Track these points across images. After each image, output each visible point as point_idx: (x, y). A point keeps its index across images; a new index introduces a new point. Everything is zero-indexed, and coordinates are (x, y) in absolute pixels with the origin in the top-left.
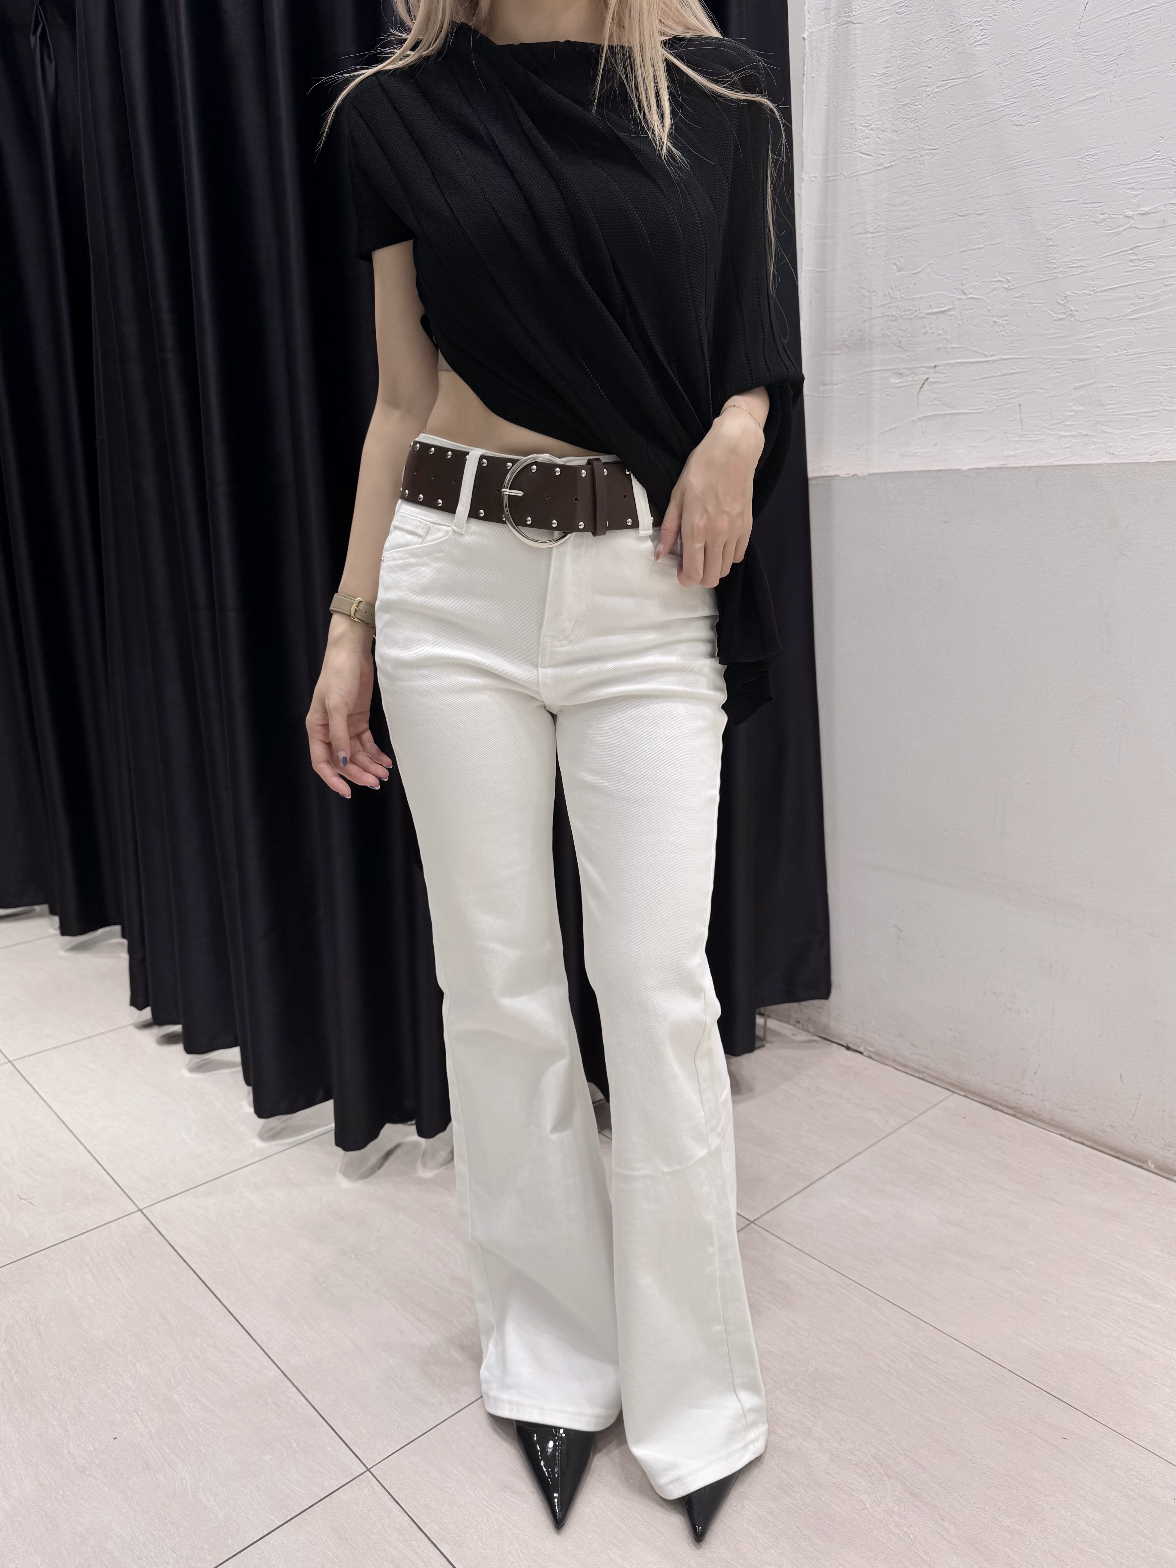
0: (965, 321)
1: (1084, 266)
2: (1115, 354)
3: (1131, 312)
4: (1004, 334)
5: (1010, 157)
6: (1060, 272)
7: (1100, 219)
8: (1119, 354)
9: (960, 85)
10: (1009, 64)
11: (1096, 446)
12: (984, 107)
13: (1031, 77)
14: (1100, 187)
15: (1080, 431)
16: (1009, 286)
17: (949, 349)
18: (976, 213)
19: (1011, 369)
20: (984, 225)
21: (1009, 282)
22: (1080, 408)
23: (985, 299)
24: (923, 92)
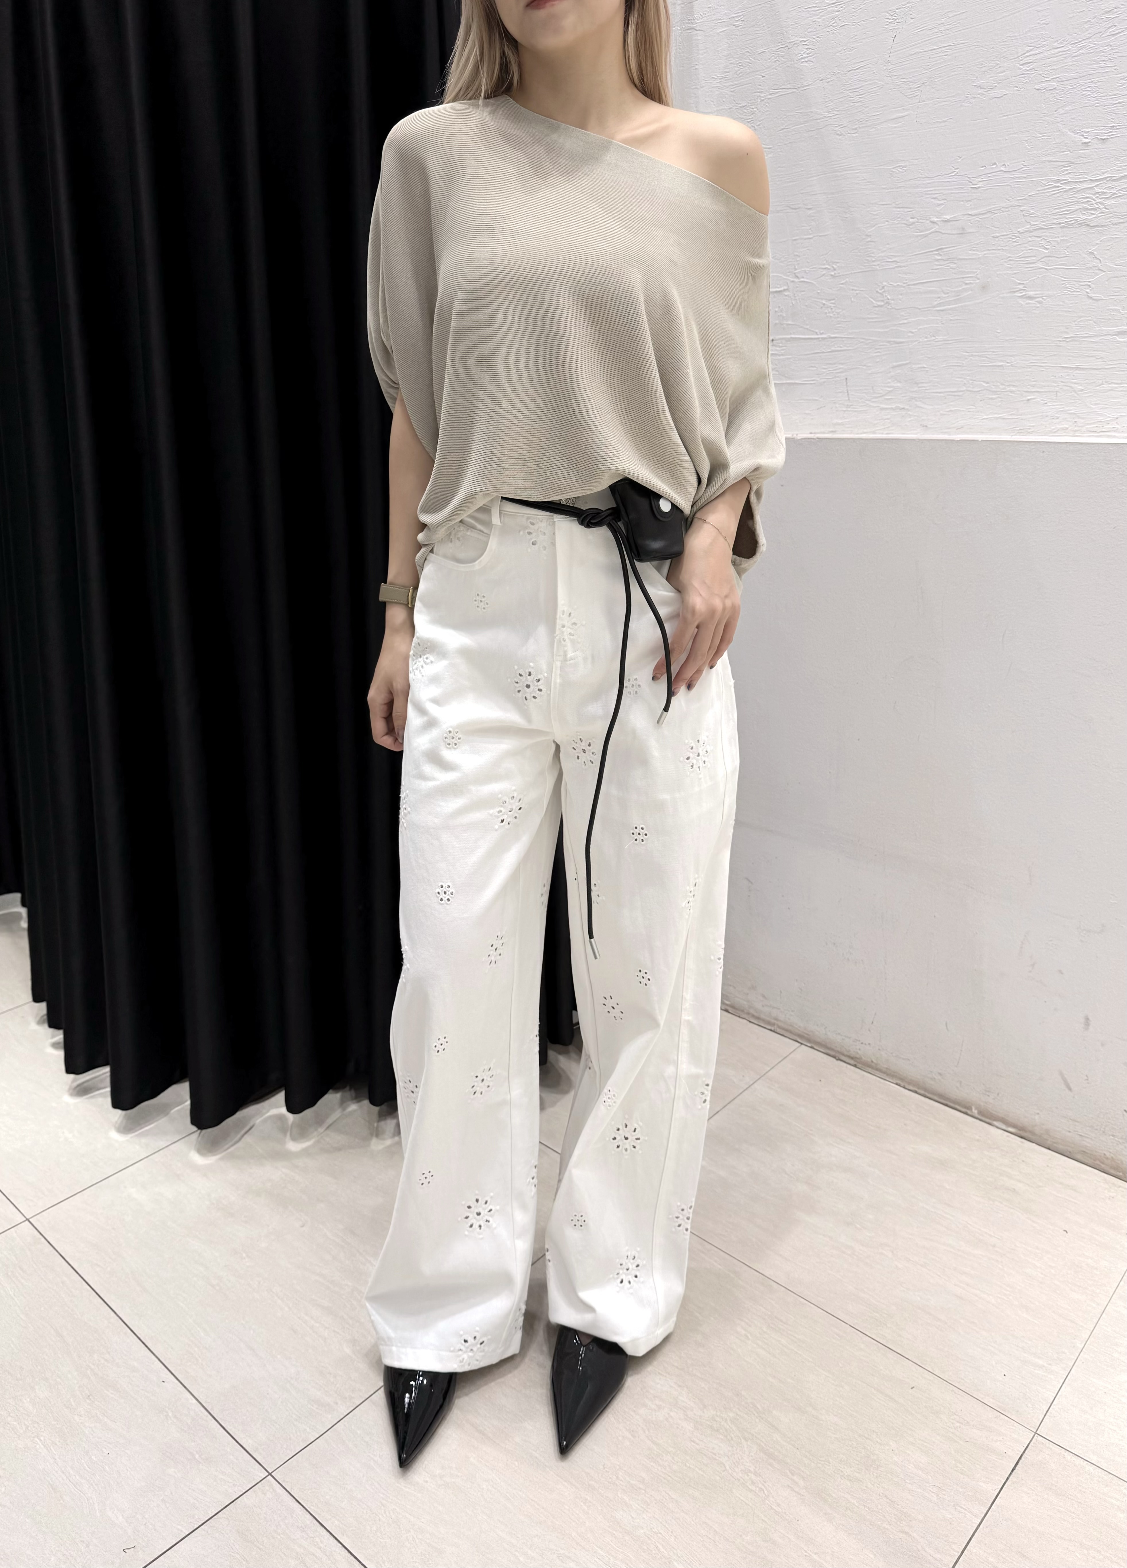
0: (798, 302)
1: (898, 261)
2: (926, 340)
3: (937, 304)
4: (831, 315)
5: (833, 161)
6: (878, 265)
7: (910, 222)
8: (929, 339)
9: (790, 94)
10: (831, 81)
11: (912, 419)
12: (811, 116)
13: (850, 94)
14: (909, 195)
15: (898, 405)
16: (835, 274)
17: (785, 326)
18: (806, 207)
19: (838, 347)
20: (813, 218)
21: (835, 270)
22: (897, 385)
23: (815, 283)
24: (758, 97)
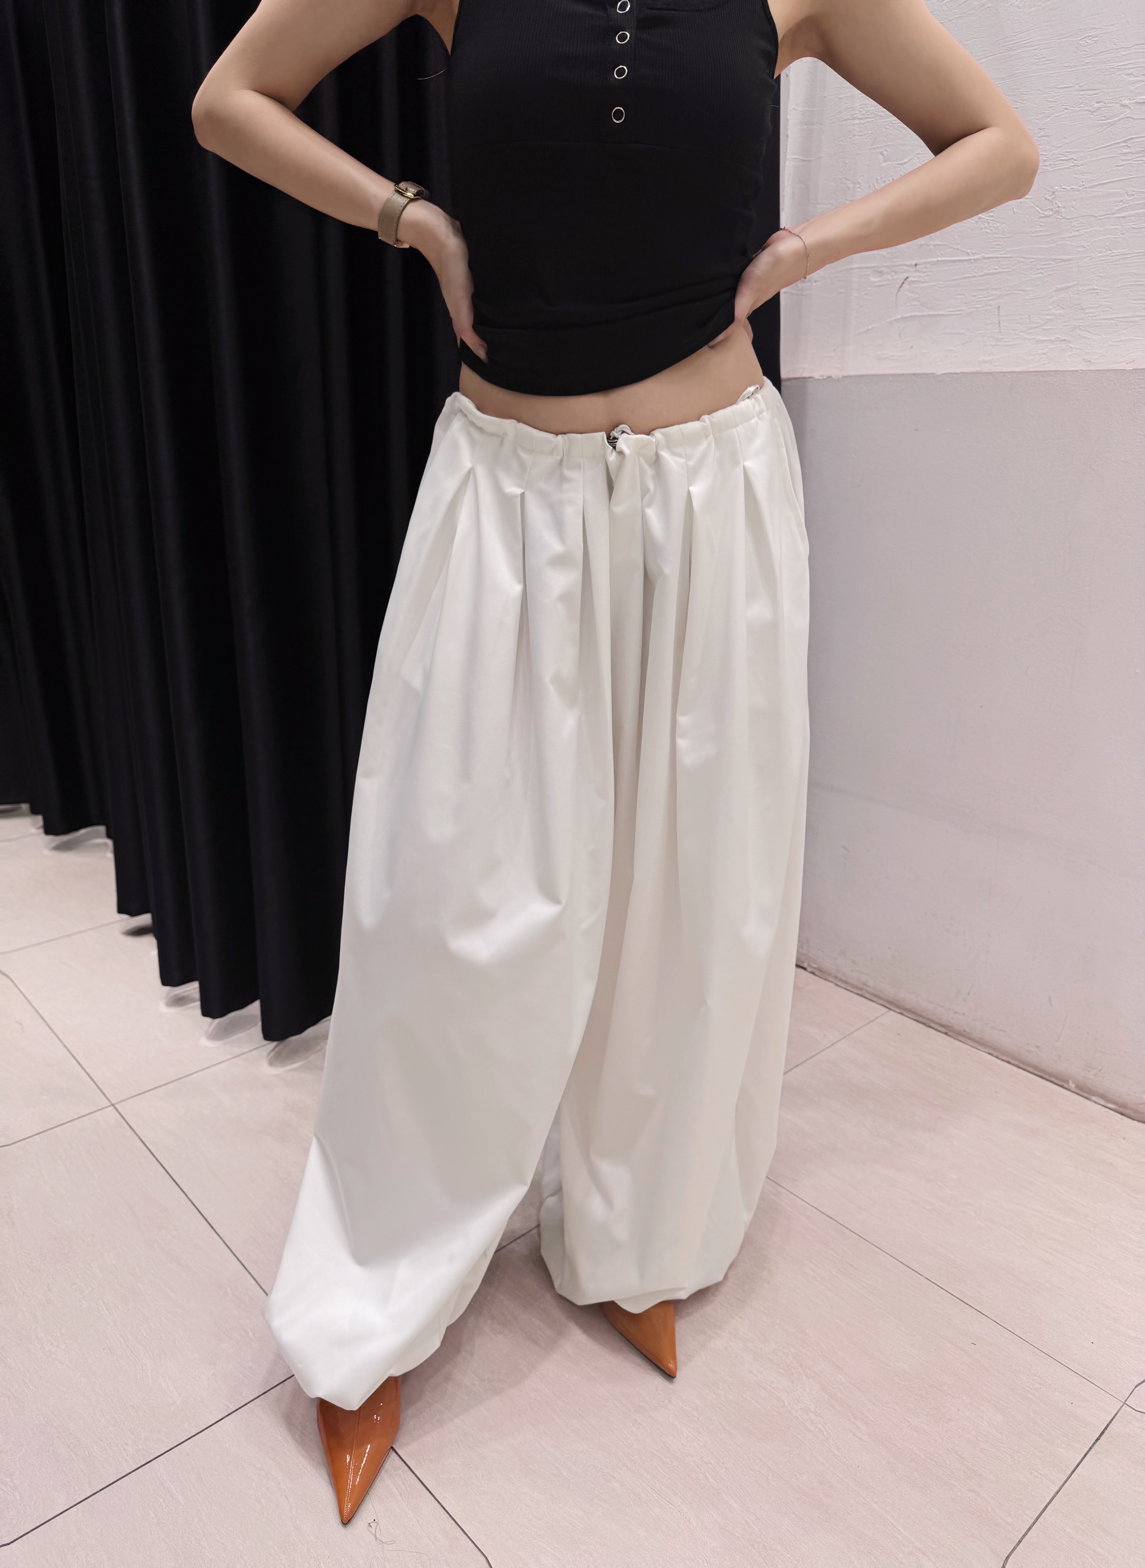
1: (1075, 159)
2: (1099, 255)
3: (1119, 210)
4: (988, 231)
6: (1050, 165)
7: (1095, 108)
11: (1073, 352)
14: (1098, 73)
15: (1059, 336)
17: (932, 247)
19: (992, 269)
22: (1059, 312)
